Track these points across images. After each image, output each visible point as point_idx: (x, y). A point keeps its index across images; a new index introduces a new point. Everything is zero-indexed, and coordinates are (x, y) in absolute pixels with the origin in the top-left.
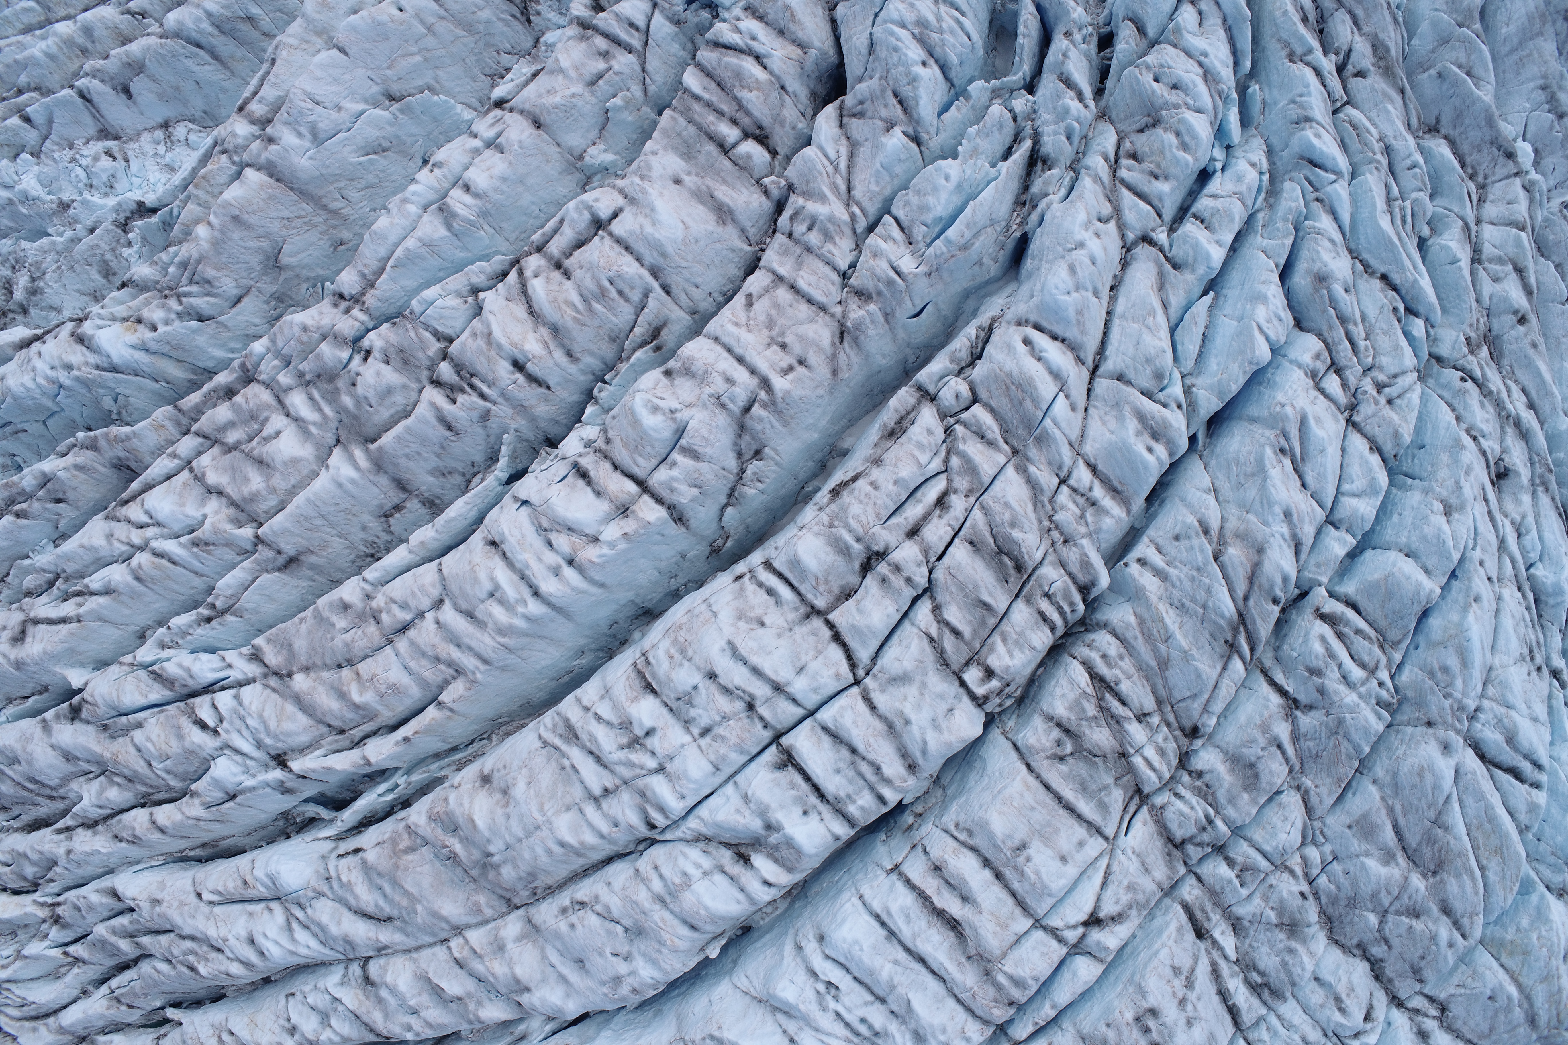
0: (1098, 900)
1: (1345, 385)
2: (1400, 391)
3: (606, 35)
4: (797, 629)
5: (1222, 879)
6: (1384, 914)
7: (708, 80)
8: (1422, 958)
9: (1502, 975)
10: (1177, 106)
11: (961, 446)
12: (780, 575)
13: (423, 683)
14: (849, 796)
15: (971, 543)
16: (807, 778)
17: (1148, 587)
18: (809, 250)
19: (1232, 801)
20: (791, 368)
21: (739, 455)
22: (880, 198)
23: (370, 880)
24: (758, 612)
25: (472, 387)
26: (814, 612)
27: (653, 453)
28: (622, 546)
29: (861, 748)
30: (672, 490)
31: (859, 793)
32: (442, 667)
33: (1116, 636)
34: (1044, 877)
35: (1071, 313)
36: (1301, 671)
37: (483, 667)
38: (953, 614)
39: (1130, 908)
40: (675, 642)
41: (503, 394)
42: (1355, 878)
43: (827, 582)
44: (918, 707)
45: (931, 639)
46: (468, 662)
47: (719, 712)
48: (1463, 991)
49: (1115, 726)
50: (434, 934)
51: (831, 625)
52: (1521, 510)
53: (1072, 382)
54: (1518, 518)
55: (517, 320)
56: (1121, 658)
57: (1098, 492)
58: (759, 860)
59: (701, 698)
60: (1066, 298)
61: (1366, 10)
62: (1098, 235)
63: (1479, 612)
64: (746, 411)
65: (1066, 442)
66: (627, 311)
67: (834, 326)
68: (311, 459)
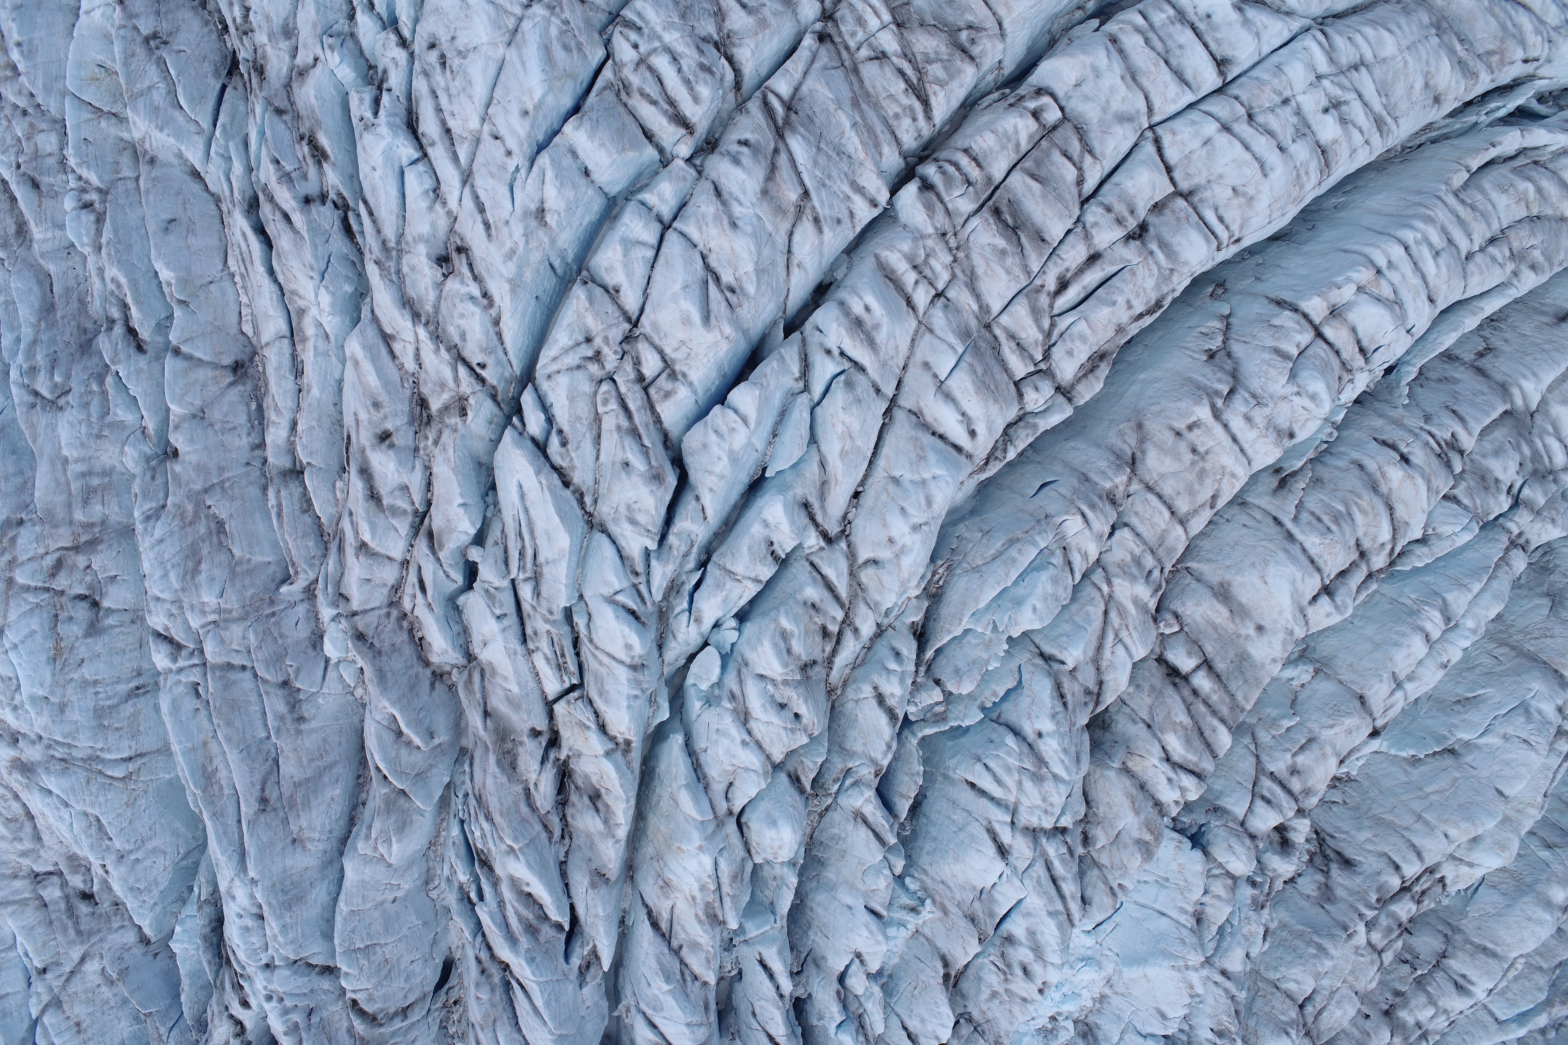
1: (637, 363)
2: (578, 349)
3: (1289, 792)
4: (1204, 182)
7: (1210, 741)
10: (786, 683)
11: (1040, 337)
12: (1213, 233)
13: (1482, 191)
14: (1172, 24)
15: (1044, 240)
16: (1205, 45)
18: (1152, 550)
20: (1190, 428)
21: (1229, 355)
22: (1082, 601)
24: (1235, 202)
25: (1440, 446)
26: (1185, 195)
27: (1312, 359)
28: (1339, 279)
29: (1160, 64)
31: (1164, 25)
32: (1468, 201)
35: (932, 457)
36: (716, 73)
37: (1441, 194)
38: (1070, 171)
40: (1302, 187)
41: (1416, 435)
45: (1091, 151)
46: (1452, 202)
49: (908, 51)
51: (1173, 182)
53: (932, 389)
54: (438, 206)
55: (1404, 502)
56: (897, 116)
59: (1290, 131)
60: (938, 472)
61: (518, 811)
62: (891, 543)
63: (526, 99)
64: (1232, 392)
65: (938, 331)
66: (1312, 503)
67: (1141, 469)
68: (1552, 403)
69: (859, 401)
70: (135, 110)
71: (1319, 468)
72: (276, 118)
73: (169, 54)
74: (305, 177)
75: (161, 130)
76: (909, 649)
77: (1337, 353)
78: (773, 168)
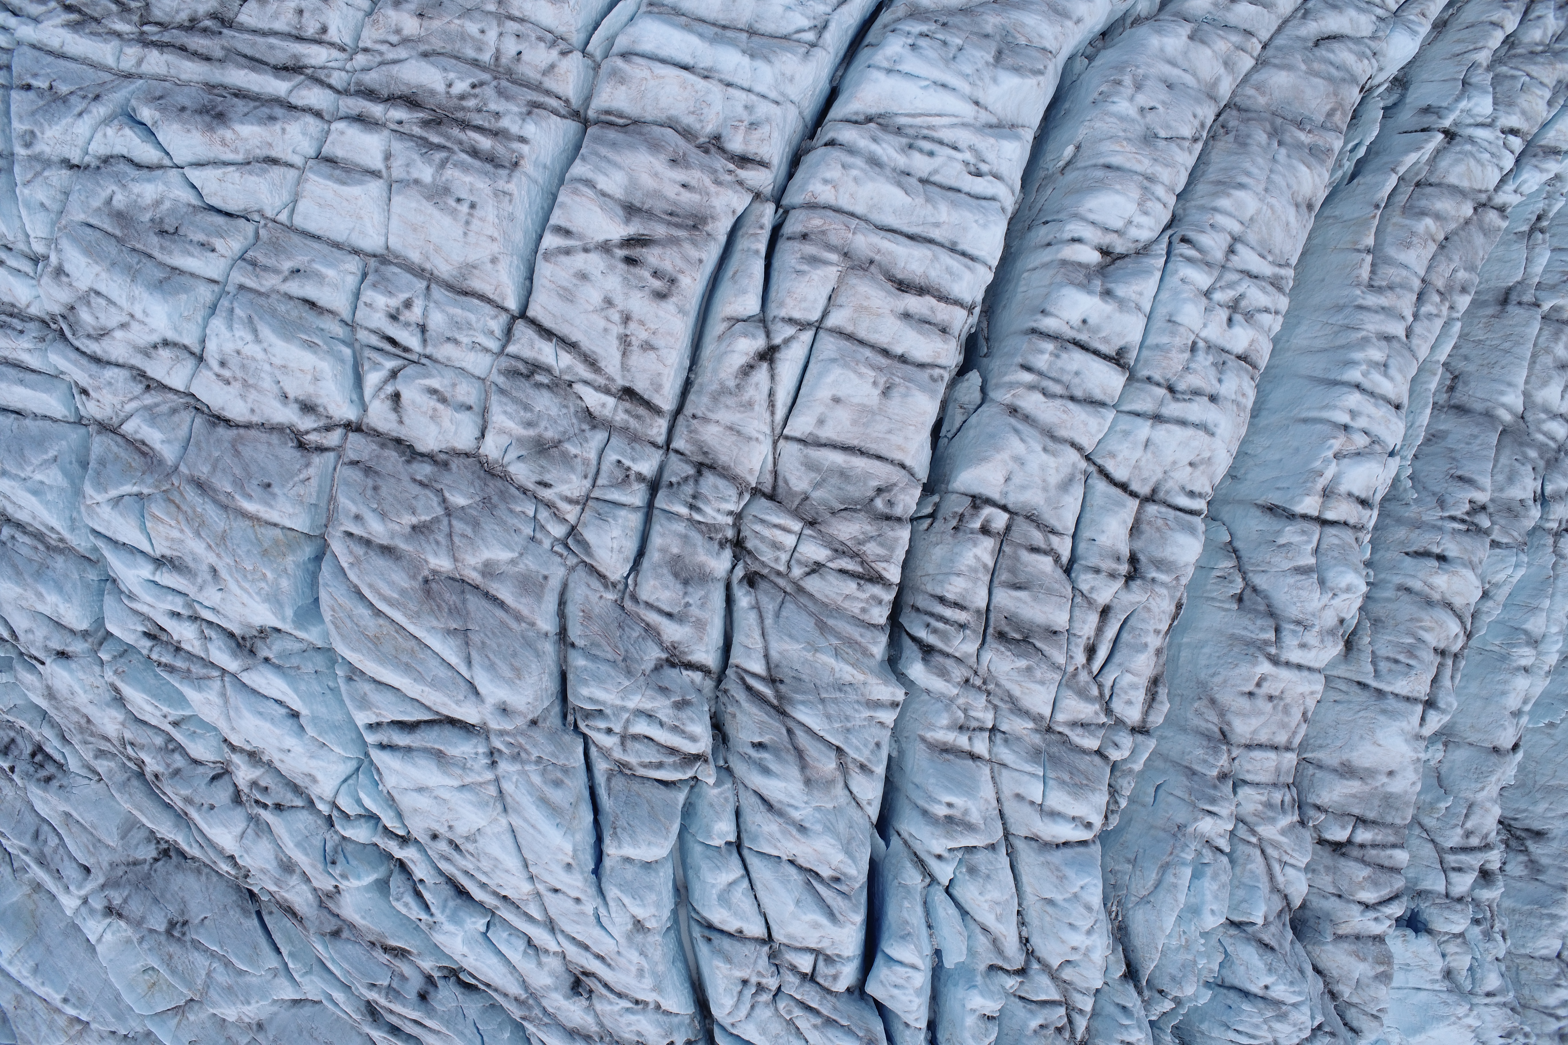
0: (773, 377)
1: (793, 969)
4: (1160, 475)
5: (642, 458)
6: (449, 511)
8: (376, 488)
9: (273, 516)
11: (1097, 707)
12: (1192, 512)
13: (1389, 261)
14: (1057, 356)
15: (1055, 633)
16: (1096, 353)
17: (883, 688)
18: (1275, 785)
19: (685, 538)
20: (1258, 685)
21: (1255, 590)
22: (1240, 861)
23: (1347, 71)
24: (1198, 473)
25: (1463, 521)
26: (1151, 498)
27: (1331, 554)
28: (1317, 464)
29: (1071, 405)
30: (1303, 532)
31: (1051, 364)
32: (1384, 283)
33: (874, 626)
34: (852, 375)
35: (1070, 873)
36: (692, 697)
37: (1360, 301)
38: (1045, 563)
39: (738, 386)
41: (1440, 529)
42: (507, 531)
43: (1158, 529)
44: (1043, 468)
45: (1053, 532)
46: (1372, 300)
47: (1195, 371)
48: (302, 476)
49: (838, 546)
50: (1279, 49)
51: (1134, 495)
52: (546, 969)
53: (1037, 817)
54: (544, 959)
56: (864, 610)
57: (962, 741)
58: (1094, 257)
59: (1212, 373)
60: (1082, 881)
62: (1074, 949)
64: (1277, 630)
65: (1011, 765)
66: (1384, 651)
67: (1234, 739)
68: (1534, 392)
69: (988, 876)
70: (214, 1004)
71: (1371, 606)
72: (339, 944)
73: (197, 933)
74: (403, 978)
75: (249, 1003)
76: (1131, 998)
77: (1346, 524)
78: (800, 754)
